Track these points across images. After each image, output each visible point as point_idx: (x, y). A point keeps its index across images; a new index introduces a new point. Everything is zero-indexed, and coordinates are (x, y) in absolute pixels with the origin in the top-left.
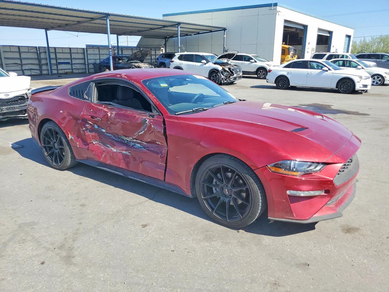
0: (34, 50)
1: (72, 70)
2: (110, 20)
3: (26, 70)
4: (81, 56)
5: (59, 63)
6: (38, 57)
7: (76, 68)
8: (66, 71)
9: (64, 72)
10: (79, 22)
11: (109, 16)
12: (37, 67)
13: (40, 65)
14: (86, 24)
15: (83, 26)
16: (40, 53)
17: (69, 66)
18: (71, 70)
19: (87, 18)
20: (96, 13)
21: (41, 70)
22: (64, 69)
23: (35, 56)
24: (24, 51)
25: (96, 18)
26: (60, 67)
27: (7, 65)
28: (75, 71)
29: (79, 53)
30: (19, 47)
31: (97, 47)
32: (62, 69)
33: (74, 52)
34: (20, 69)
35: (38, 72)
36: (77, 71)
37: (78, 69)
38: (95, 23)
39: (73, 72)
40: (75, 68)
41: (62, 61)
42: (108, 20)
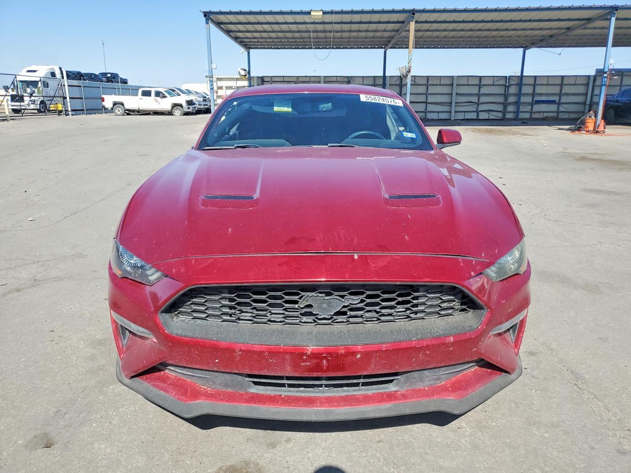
0: (502, 82)
1: (558, 113)
2: (617, 19)
3: (482, 111)
4: (581, 89)
5: (536, 101)
6: (505, 93)
7: (566, 110)
8: (545, 115)
9: (541, 116)
10: (568, 29)
11: (616, 10)
12: (500, 108)
13: (505, 105)
14: (580, 32)
15: (576, 35)
16: (510, 86)
17: (553, 107)
18: (555, 114)
19: (578, 20)
20: (590, 8)
21: (504, 112)
22: (543, 112)
23: (501, 90)
24: (486, 83)
25: (595, 17)
26: (537, 108)
27: (458, 105)
28: (562, 116)
29: (577, 85)
30: (480, 78)
31: (620, 72)
32: (540, 112)
33: (568, 83)
34: (475, 110)
35: (500, 115)
36: (566, 116)
37: (570, 112)
38: (594, 28)
39: (557, 117)
40: (564, 110)
41: (544, 98)
42: (613, 19)
